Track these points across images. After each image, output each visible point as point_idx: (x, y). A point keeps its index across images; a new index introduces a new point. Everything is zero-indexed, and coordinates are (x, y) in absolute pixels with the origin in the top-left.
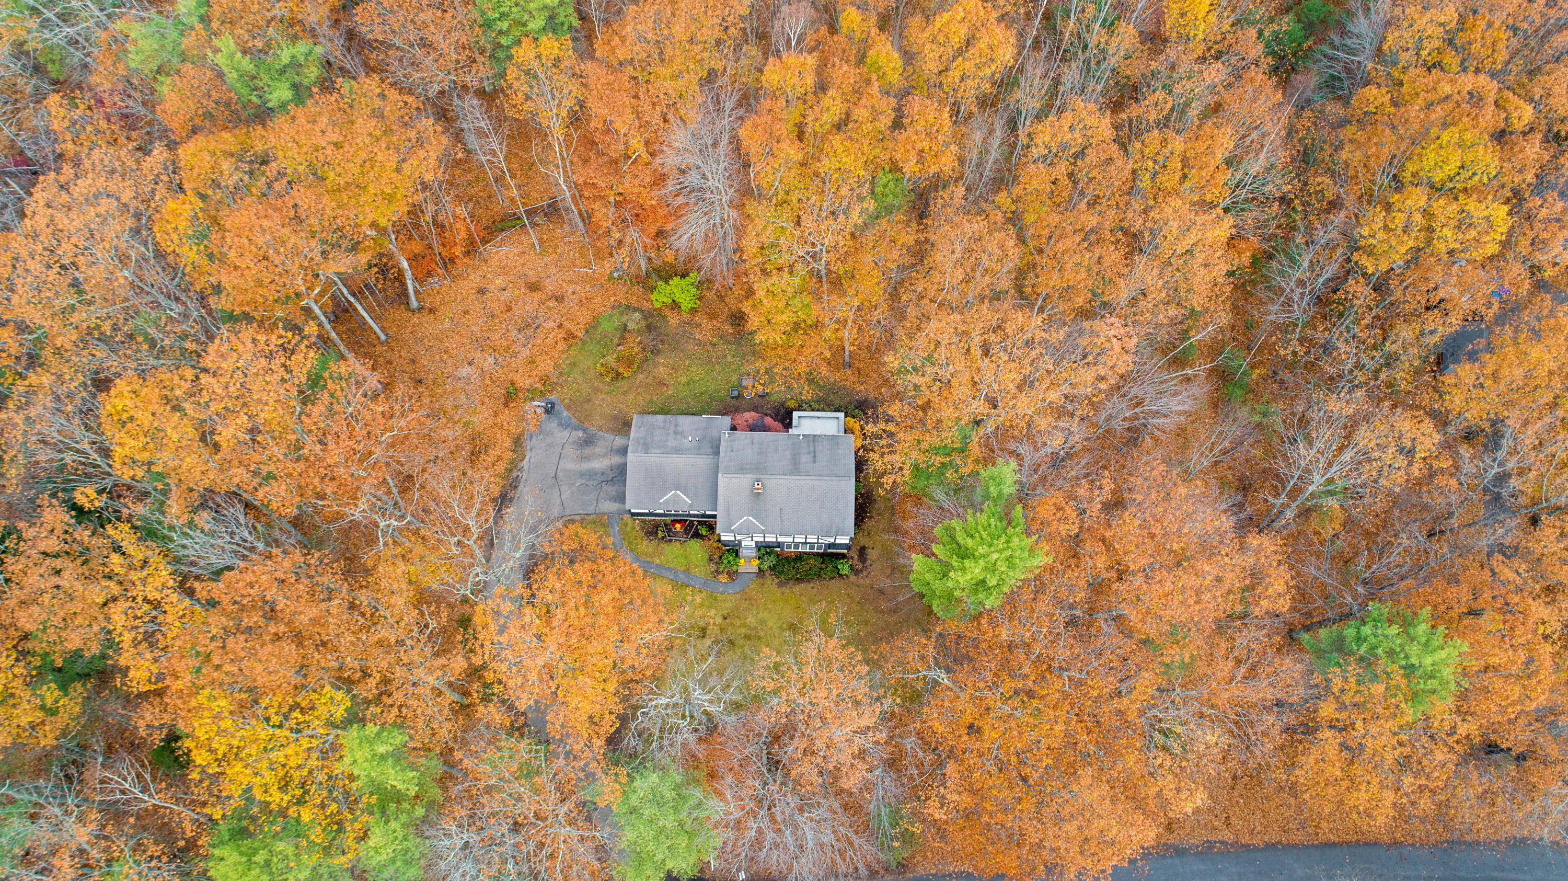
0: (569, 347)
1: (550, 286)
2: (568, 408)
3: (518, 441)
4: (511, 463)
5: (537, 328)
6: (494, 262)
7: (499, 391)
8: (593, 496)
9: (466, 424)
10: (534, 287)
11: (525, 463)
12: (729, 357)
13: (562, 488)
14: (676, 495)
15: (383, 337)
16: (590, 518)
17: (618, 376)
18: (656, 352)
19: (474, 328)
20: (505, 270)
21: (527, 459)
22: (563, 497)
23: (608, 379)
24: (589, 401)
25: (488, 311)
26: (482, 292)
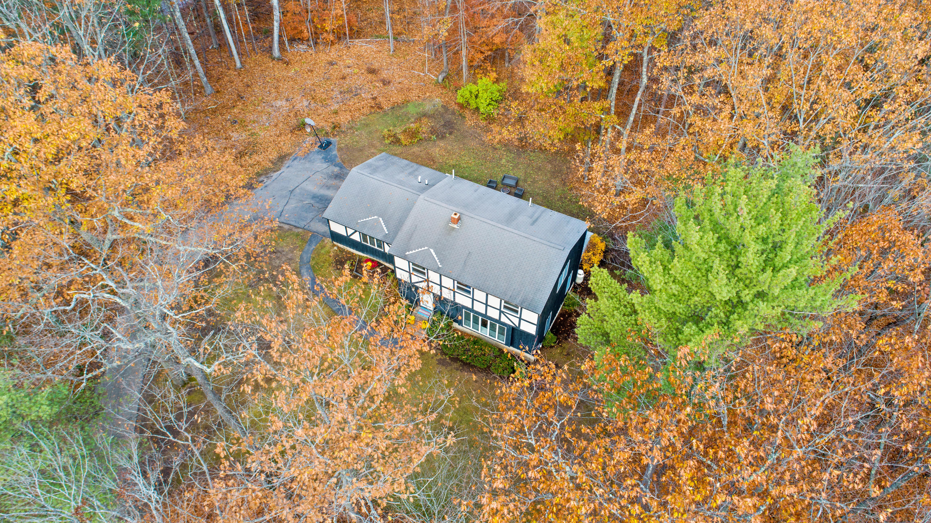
0: (371, 113)
1: (384, 74)
2: (340, 149)
3: (282, 158)
4: (266, 170)
5: (356, 95)
6: (353, 51)
7: (294, 122)
8: (311, 215)
9: (252, 134)
10: (372, 71)
11: (275, 175)
12: (504, 160)
13: (290, 201)
14: (377, 221)
15: (238, 65)
16: (296, 230)
17: (397, 141)
18: (442, 137)
19: (308, 81)
20: (359, 57)
21: (279, 172)
22: (286, 207)
23: (387, 142)
24: (361, 150)
25: (327, 76)
26: (331, 64)
